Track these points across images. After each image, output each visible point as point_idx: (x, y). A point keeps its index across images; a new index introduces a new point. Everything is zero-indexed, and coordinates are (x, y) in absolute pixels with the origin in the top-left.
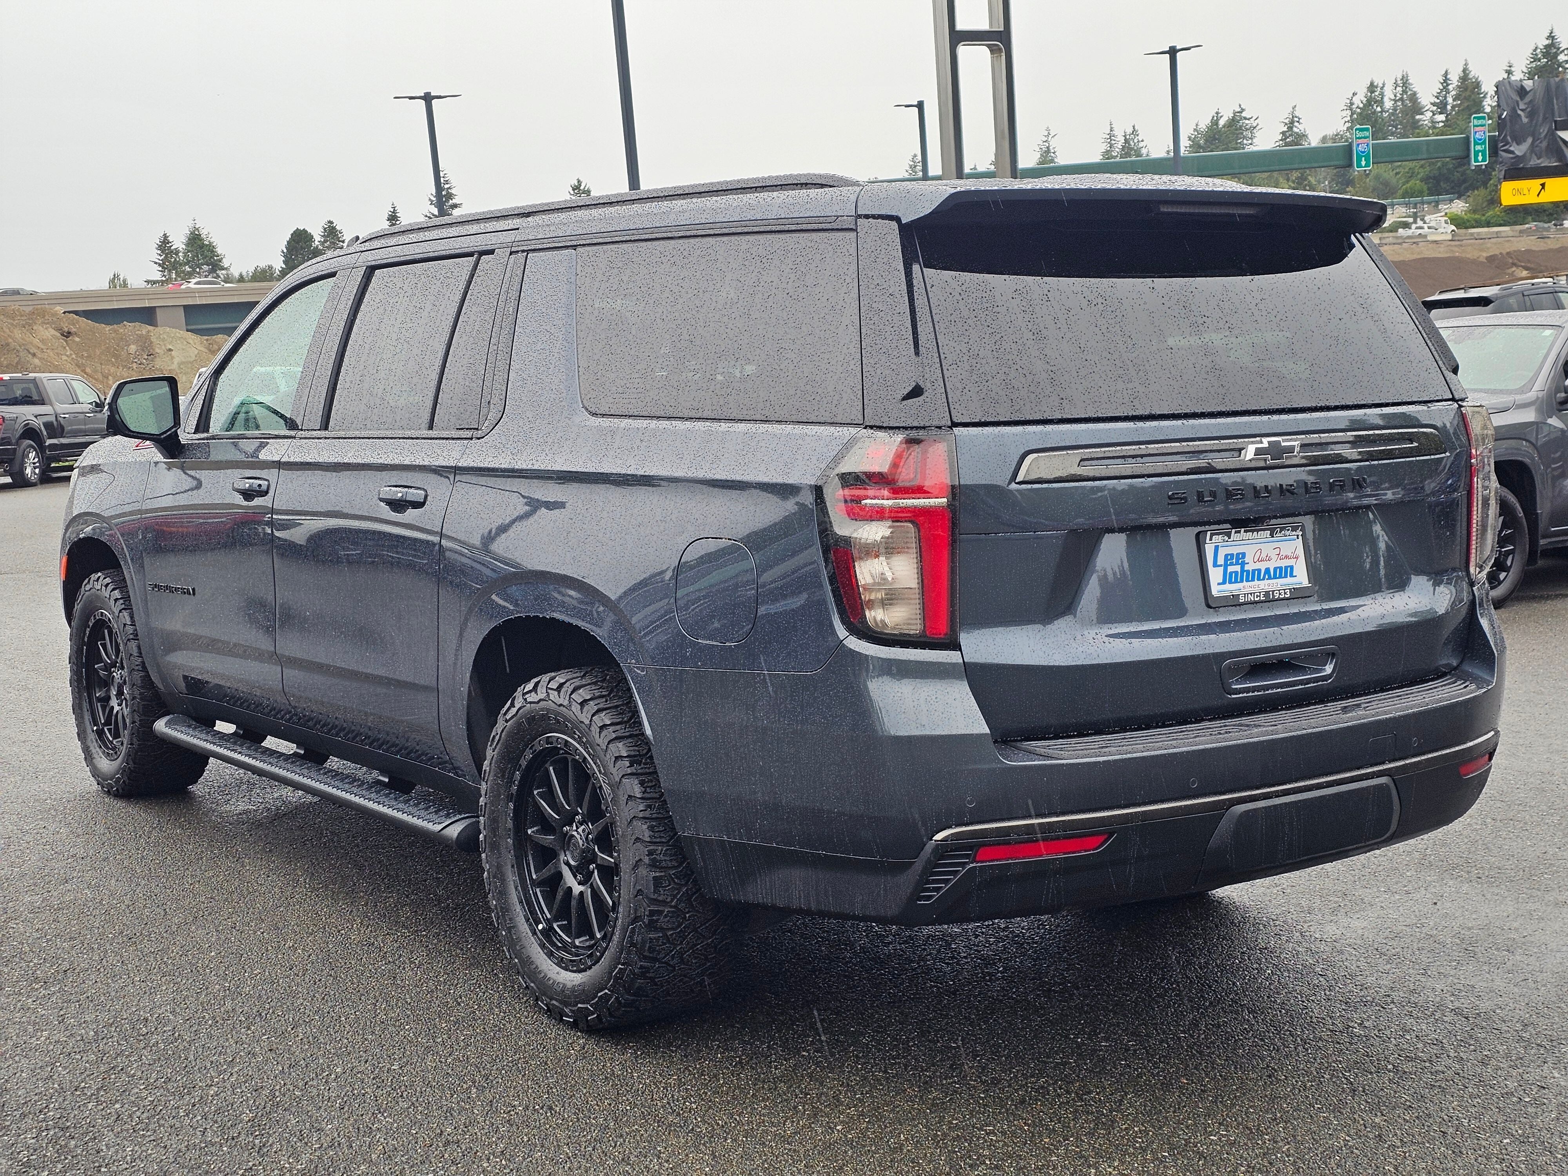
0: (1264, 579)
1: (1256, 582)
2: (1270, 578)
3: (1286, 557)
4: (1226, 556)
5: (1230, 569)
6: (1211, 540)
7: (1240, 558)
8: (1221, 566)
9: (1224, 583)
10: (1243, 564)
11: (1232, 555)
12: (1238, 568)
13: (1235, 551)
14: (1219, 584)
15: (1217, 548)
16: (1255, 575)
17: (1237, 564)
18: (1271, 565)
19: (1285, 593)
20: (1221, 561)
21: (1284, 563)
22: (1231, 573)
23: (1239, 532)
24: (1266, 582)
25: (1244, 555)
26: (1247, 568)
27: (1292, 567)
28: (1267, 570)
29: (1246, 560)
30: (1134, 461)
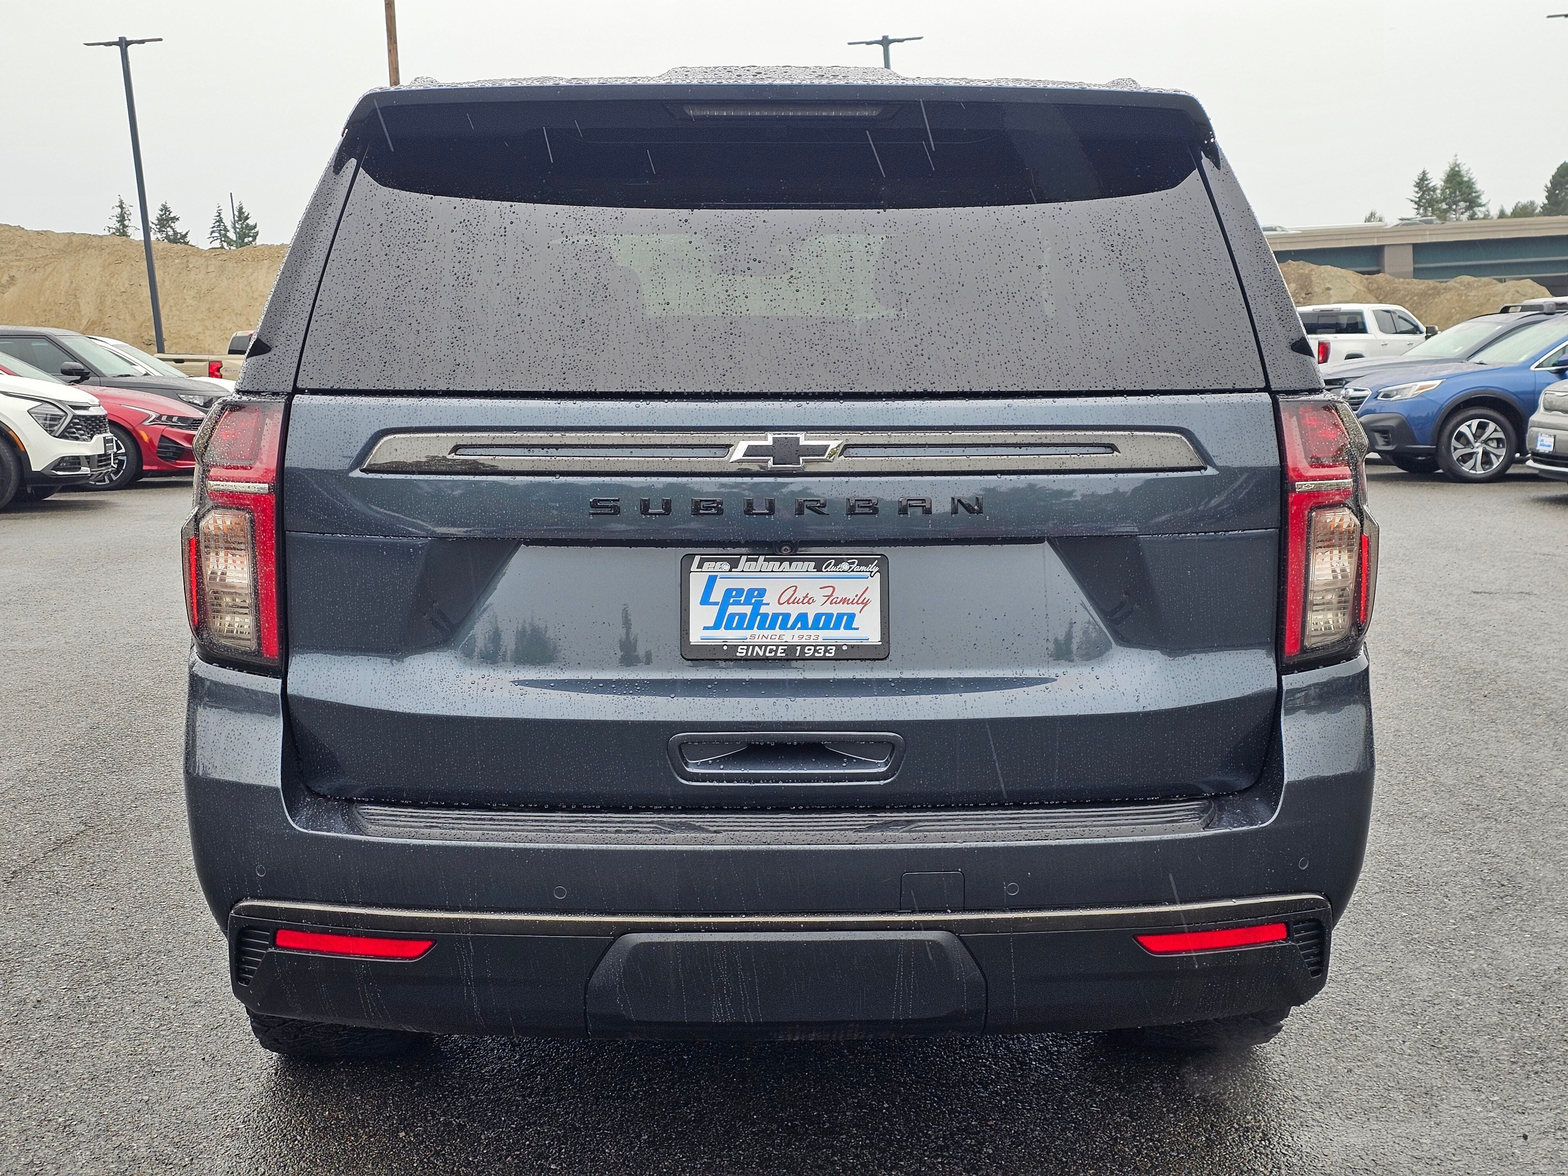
0: (793, 627)
1: (777, 631)
2: (805, 627)
3: (844, 601)
4: (728, 592)
5: (732, 609)
6: (700, 566)
7: (756, 597)
8: (716, 604)
9: (717, 626)
10: (758, 605)
11: (740, 591)
12: (747, 610)
13: (746, 585)
14: (705, 628)
15: (712, 581)
16: (783, 620)
17: (747, 602)
18: (811, 611)
19: (826, 651)
20: (717, 595)
21: (835, 609)
22: (732, 616)
23: (756, 560)
24: (797, 632)
25: (762, 592)
26: (763, 609)
27: (851, 617)
28: (802, 617)
29: (765, 600)
30: (543, 452)
